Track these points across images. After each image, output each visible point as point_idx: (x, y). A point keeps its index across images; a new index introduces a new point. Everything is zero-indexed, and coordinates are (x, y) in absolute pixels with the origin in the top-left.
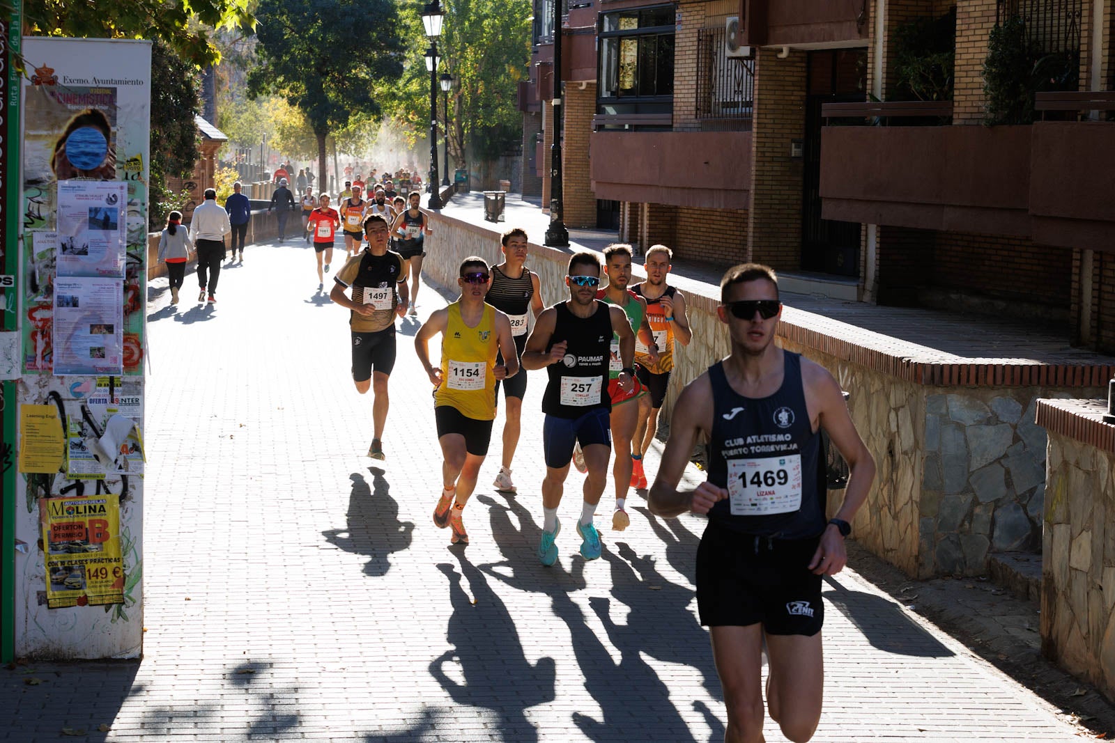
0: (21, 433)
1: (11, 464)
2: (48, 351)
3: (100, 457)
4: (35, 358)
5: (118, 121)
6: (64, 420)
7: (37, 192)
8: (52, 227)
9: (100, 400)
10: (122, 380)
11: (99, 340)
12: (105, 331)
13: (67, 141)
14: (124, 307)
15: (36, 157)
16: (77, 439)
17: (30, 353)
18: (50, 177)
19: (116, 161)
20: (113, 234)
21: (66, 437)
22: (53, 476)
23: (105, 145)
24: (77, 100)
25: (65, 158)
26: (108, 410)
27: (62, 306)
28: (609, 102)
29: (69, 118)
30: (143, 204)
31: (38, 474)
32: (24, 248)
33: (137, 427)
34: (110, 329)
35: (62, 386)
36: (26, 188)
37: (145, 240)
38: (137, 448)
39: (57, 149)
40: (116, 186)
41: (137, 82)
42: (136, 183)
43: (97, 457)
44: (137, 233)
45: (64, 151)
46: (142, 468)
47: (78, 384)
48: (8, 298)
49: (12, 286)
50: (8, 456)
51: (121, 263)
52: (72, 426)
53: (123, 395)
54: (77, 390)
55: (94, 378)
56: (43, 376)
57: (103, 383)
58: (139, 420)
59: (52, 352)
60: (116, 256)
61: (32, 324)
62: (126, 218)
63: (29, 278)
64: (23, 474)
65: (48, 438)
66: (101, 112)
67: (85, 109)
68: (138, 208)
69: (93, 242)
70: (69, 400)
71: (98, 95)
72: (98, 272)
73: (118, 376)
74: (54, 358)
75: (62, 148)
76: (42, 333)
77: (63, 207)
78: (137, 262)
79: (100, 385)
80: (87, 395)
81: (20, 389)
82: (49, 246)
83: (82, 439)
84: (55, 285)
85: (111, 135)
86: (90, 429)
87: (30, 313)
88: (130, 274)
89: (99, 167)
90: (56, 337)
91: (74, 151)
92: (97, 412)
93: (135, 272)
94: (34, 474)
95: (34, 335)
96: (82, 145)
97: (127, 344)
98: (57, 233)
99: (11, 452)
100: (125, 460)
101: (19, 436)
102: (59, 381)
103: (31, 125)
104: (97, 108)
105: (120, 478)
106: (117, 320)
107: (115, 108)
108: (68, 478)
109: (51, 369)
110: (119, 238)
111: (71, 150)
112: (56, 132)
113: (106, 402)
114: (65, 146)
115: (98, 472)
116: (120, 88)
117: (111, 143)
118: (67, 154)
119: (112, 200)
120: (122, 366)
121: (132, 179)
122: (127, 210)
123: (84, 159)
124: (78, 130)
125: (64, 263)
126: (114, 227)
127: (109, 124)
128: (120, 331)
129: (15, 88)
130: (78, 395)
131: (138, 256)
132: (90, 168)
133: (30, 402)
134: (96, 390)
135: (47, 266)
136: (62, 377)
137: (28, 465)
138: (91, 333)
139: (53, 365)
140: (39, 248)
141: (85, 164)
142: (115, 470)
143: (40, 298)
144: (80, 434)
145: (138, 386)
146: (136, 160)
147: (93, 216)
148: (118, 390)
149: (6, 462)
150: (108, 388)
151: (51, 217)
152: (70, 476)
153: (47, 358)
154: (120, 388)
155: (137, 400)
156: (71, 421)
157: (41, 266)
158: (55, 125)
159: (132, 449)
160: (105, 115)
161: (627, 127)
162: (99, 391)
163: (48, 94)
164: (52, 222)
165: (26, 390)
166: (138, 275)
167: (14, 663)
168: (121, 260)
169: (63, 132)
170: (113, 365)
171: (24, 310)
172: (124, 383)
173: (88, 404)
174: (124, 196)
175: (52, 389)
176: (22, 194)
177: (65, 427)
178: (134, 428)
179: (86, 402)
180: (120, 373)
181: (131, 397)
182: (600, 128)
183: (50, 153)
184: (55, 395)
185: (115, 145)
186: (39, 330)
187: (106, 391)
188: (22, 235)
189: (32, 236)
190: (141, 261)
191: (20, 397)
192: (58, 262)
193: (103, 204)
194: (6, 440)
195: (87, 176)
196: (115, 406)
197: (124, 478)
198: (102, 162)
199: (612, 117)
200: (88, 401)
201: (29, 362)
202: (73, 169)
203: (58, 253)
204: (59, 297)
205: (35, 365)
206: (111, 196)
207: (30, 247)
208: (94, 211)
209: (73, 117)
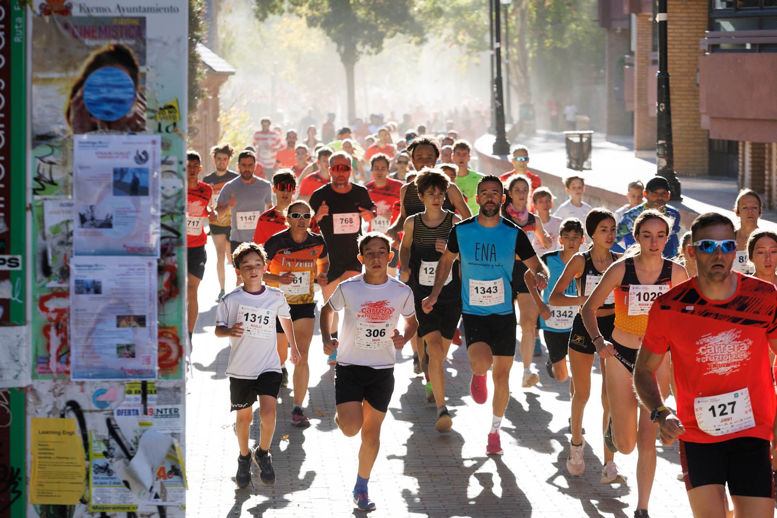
0: (32, 453)
1: (20, 493)
2: (64, 350)
3: (131, 483)
4: (47, 360)
5: (149, 59)
6: (85, 437)
7: (49, 150)
8: (67, 194)
9: (129, 411)
10: (157, 385)
11: (128, 335)
12: (135, 323)
13: (85, 86)
14: (159, 292)
15: (47, 106)
16: (102, 461)
17: (42, 353)
18: (64, 131)
19: (145, 110)
20: (143, 200)
21: (88, 459)
22: (72, 508)
23: (132, 90)
24: (97, 34)
25: (83, 107)
26: (141, 424)
27: (82, 293)
28: (724, 15)
29: (87, 56)
30: (181, 163)
31: (55, 506)
32: (33, 221)
33: (177, 445)
34: (141, 321)
35: (82, 394)
36: (34, 146)
37: (182, 208)
38: (177, 472)
39: (73, 95)
40: (146, 141)
41: (172, 10)
42: (172, 137)
43: (126, 484)
44: (175, 199)
45: (81, 98)
46: (183, 497)
47: (103, 392)
48: (14, 284)
49: (19, 268)
50: (16, 484)
51: (155, 240)
52: (96, 445)
53: (159, 404)
54: (102, 398)
55: (122, 384)
56: (59, 382)
57: (133, 390)
58: (178, 435)
59: (68, 352)
60: (147, 229)
61: (43, 317)
62: (161, 182)
63: (39, 259)
64: (35, 505)
65: (65, 460)
66: (127, 47)
67: (107, 45)
68: (174, 168)
69: (118, 211)
70: (91, 411)
71: (122, 27)
72: (125, 249)
73: (152, 380)
74: (72, 359)
75: (79, 94)
76: (57, 328)
77: (81, 168)
78: (174, 235)
79: (130, 392)
80: (113, 405)
81: (30, 399)
82: (63, 217)
83: (107, 460)
84: (72, 267)
85: (140, 77)
86: (118, 449)
87: (43, 302)
88: (166, 251)
89: (125, 117)
90: (74, 331)
91: (93, 97)
92: (127, 426)
93: (172, 249)
94: (48, 506)
95: (46, 330)
96: (104, 90)
97: (163, 340)
98: (74, 202)
99: (20, 479)
100: (163, 487)
101: (30, 457)
102: (78, 388)
103: (40, 66)
104: (122, 42)
105: (156, 510)
106: (150, 309)
107: (144, 42)
108: (91, 510)
109: (68, 372)
110: (150, 206)
111: (90, 96)
112: (71, 74)
113: (137, 414)
114: (83, 92)
115: (128, 503)
116: (150, 18)
117: (140, 86)
118: (84, 102)
119: (142, 158)
120: (157, 368)
121: (167, 130)
122: (161, 169)
123: (107, 107)
124: (99, 71)
125: (83, 238)
126: (145, 192)
127: (137, 63)
128: (153, 323)
129: (19, 20)
130: (102, 405)
131: (175, 228)
132: (114, 119)
133: (42, 413)
134: (124, 399)
135: (61, 243)
136: (82, 383)
137: (41, 494)
138: (118, 326)
139: (71, 368)
140: (51, 221)
141: (108, 113)
142: (149, 498)
143: (53, 284)
144: (105, 454)
145: (178, 393)
146: (171, 107)
147: (118, 178)
148: (152, 399)
149: (14, 492)
150: (139, 396)
151: (66, 182)
152: (95, 508)
153: (63, 359)
154: (155, 396)
155: (176, 410)
156: (94, 438)
157: (55, 242)
158: (69, 65)
159: (170, 472)
160: (131, 51)
161: (748, 46)
162: (128, 400)
163: (59, 26)
164: (67, 188)
165: (38, 399)
166: (175, 252)
168: (154, 233)
169: (79, 74)
170: (146, 367)
171: (34, 297)
172: (159, 389)
173: (116, 416)
174: (157, 153)
175: (69, 397)
176: (30, 154)
177: (86, 446)
178: (173, 447)
179: (112, 414)
180: (154, 377)
181: (169, 407)
182: (714, 48)
183: (63, 101)
184: (74, 406)
185: (144, 89)
186: (53, 323)
187: (137, 399)
188: (31, 205)
189: (42, 206)
190: (179, 235)
191: (30, 408)
192: (76, 237)
193: (130, 163)
194: (14, 464)
195: (110, 128)
196: (149, 419)
197: (162, 510)
198: (128, 110)
199: (729, 35)
200: (115, 412)
201: (41, 364)
202: (92, 120)
203: (75, 226)
204: (77, 282)
205: (48, 368)
206: (140, 153)
207: (41, 220)
208: (120, 172)
209: (93, 55)
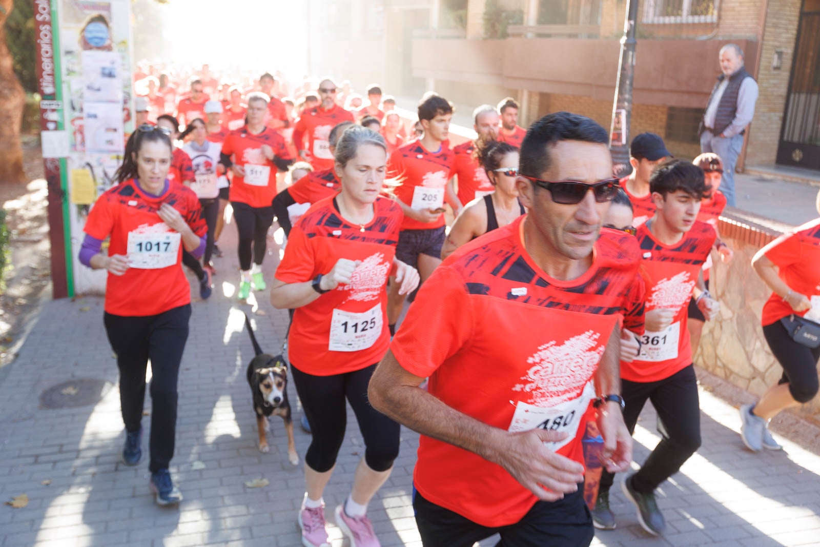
0: (71, 183)
1: (66, 200)
2: (83, 141)
4: (76, 145)
5: (113, 20)
6: (94, 177)
7: (72, 58)
8: (80, 76)
9: (112, 167)
11: (111, 136)
13: (86, 31)
14: (122, 119)
15: (69, 38)
17: (73, 142)
19: (112, 42)
20: (113, 80)
21: (95, 186)
23: (106, 33)
24: (90, 9)
25: (86, 40)
27: (89, 118)
31: (82, 204)
32: (66, 88)
34: (115, 130)
35: (92, 159)
36: (65, 55)
39: (81, 34)
40: (113, 55)
42: (125, 54)
44: (128, 80)
45: (85, 36)
47: (101, 158)
48: (59, 114)
49: (61, 107)
51: (120, 96)
52: (99, 180)
54: (100, 161)
56: (81, 154)
59: (85, 142)
60: (117, 92)
61: (73, 128)
62: (121, 73)
63: (70, 103)
64: (74, 204)
66: (104, 15)
67: (95, 13)
68: (126, 67)
69: (103, 84)
70: (96, 167)
71: (101, 6)
72: (107, 100)
74: (86, 145)
76: (79, 132)
77: (86, 65)
78: (128, 96)
79: (112, 159)
80: (105, 164)
81: (69, 162)
82: (79, 86)
84: (85, 107)
85: (110, 28)
87: (73, 121)
88: (125, 102)
89: (104, 45)
90: (87, 134)
91: (90, 36)
93: (127, 101)
94: (80, 204)
95: (75, 133)
96: (95, 33)
98: (84, 80)
99: (66, 194)
101: (70, 185)
102: (90, 157)
103: (65, 21)
104: (101, 13)
106: (119, 125)
107: (111, 13)
109: (85, 150)
110: (116, 83)
111: (88, 35)
114: (85, 33)
117: (110, 32)
118: (87, 38)
119: (113, 63)
121: (123, 51)
122: (121, 67)
123: (97, 40)
125: (89, 95)
126: (114, 77)
127: (108, 22)
128: (121, 131)
130: (100, 164)
131: (128, 93)
132: (99, 45)
133: (75, 167)
134: (110, 162)
135: (79, 97)
136: (91, 155)
137: (76, 200)
138: (106, 132)
140: (74, 88)
141: (97, 43)
143: (77, 114)
144: (103, 184)
146: (125, 42)
147: (103, 71)
151: (80, 71)
153: (83, 145)
156: (98, 178)
157: (76, 97)
158: (79, 21)
160: (106, 17)
163: (73, 4)
164: (81, 74)
165: (73, 161)
167: (76, 297)
168: (120, 94)
169: (83, 25)
170: (118, 149)
171: (68, 119)
173: (106, 169)
174: (119, 61)
175: (86, 161)
176: (63, 59)
177: (94, 180)
183: (77, 36)
184: (88, 164)
185: (112, 33)
186: (77, 130)
187: (115, 162)
188: (65, 81)
189: (70, 81)
190: (130, 95)
191: (69, 166)
192: (86, 95)
193: (107, 65)
194: (63, 186)
195: (98, 49)
198: (105, 42)
200: (106, 167)
201: (74, 147)
203: (85, 90)
204: (87, 113)
205: (76, 149)
206: (112, 61)
207: (69, 87)
208: (104, 69)
209: (88, 19)
